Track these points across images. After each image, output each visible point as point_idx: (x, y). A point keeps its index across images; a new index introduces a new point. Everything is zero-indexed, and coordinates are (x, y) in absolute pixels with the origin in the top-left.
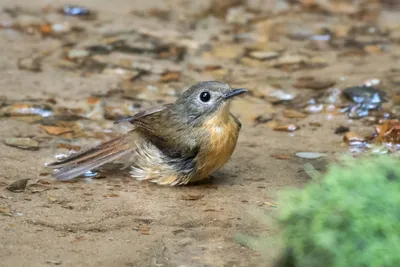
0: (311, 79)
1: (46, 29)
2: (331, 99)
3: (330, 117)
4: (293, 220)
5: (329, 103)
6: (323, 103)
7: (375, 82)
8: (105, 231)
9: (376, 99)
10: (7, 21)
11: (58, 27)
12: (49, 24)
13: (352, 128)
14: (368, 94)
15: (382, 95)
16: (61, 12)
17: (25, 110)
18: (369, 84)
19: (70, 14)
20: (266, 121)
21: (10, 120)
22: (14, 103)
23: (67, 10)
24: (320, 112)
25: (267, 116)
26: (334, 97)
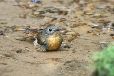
1: (27, 6)
2: (109, 26)
3: (108, 31)
4: (98, 61)
5: (109, 27)
6: (107, 27)
8: (44, 64)
10: (16, 4)
11: (31, 6)
12: (28, 5)
19: (34, 2)
20: (90, 33)
21: (17, 32)
24: (106, 30)
26: (110, 26)
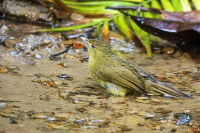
0: (162, 109)
7: (188, 111)
9: (189, 118)
13: (178, 130)
14: (185, 116)
15: (191, 117)
16: (58, 76)
17: (42, 116)
18: (185, 112)
22: (37, 113)
23: (61, 76)
25: (143, 124)
